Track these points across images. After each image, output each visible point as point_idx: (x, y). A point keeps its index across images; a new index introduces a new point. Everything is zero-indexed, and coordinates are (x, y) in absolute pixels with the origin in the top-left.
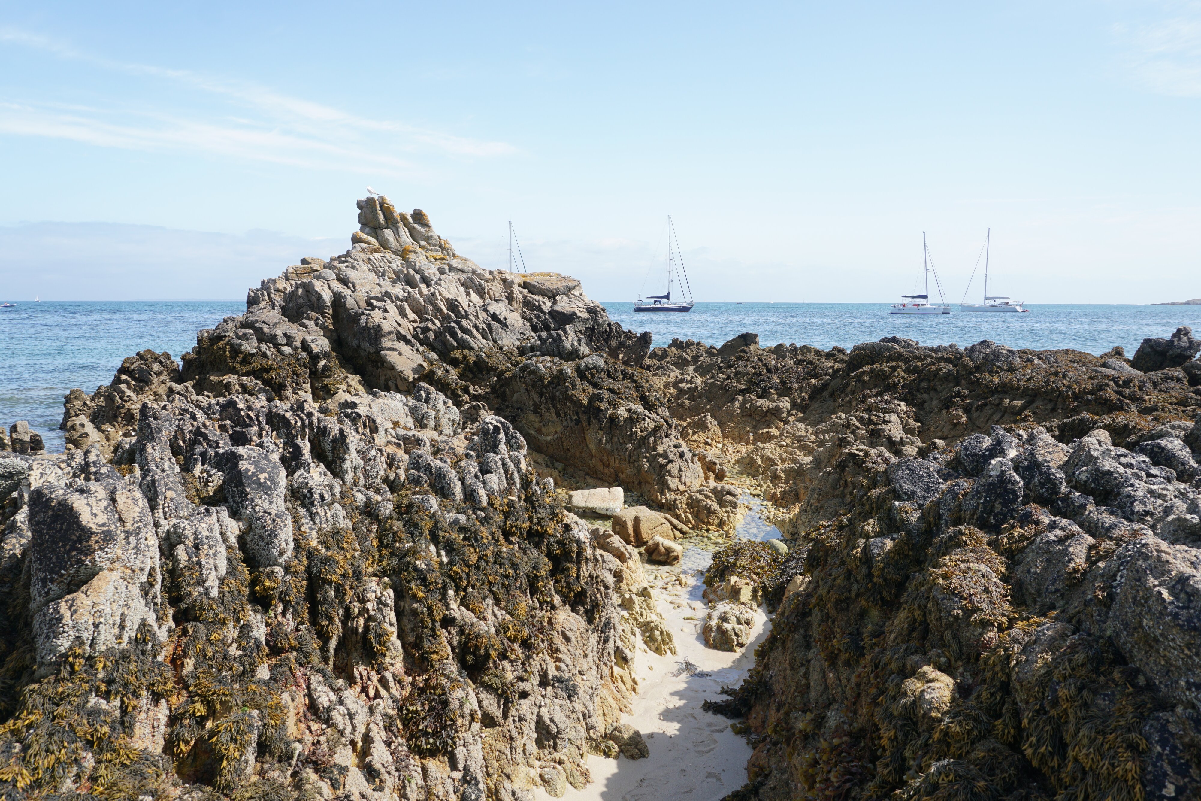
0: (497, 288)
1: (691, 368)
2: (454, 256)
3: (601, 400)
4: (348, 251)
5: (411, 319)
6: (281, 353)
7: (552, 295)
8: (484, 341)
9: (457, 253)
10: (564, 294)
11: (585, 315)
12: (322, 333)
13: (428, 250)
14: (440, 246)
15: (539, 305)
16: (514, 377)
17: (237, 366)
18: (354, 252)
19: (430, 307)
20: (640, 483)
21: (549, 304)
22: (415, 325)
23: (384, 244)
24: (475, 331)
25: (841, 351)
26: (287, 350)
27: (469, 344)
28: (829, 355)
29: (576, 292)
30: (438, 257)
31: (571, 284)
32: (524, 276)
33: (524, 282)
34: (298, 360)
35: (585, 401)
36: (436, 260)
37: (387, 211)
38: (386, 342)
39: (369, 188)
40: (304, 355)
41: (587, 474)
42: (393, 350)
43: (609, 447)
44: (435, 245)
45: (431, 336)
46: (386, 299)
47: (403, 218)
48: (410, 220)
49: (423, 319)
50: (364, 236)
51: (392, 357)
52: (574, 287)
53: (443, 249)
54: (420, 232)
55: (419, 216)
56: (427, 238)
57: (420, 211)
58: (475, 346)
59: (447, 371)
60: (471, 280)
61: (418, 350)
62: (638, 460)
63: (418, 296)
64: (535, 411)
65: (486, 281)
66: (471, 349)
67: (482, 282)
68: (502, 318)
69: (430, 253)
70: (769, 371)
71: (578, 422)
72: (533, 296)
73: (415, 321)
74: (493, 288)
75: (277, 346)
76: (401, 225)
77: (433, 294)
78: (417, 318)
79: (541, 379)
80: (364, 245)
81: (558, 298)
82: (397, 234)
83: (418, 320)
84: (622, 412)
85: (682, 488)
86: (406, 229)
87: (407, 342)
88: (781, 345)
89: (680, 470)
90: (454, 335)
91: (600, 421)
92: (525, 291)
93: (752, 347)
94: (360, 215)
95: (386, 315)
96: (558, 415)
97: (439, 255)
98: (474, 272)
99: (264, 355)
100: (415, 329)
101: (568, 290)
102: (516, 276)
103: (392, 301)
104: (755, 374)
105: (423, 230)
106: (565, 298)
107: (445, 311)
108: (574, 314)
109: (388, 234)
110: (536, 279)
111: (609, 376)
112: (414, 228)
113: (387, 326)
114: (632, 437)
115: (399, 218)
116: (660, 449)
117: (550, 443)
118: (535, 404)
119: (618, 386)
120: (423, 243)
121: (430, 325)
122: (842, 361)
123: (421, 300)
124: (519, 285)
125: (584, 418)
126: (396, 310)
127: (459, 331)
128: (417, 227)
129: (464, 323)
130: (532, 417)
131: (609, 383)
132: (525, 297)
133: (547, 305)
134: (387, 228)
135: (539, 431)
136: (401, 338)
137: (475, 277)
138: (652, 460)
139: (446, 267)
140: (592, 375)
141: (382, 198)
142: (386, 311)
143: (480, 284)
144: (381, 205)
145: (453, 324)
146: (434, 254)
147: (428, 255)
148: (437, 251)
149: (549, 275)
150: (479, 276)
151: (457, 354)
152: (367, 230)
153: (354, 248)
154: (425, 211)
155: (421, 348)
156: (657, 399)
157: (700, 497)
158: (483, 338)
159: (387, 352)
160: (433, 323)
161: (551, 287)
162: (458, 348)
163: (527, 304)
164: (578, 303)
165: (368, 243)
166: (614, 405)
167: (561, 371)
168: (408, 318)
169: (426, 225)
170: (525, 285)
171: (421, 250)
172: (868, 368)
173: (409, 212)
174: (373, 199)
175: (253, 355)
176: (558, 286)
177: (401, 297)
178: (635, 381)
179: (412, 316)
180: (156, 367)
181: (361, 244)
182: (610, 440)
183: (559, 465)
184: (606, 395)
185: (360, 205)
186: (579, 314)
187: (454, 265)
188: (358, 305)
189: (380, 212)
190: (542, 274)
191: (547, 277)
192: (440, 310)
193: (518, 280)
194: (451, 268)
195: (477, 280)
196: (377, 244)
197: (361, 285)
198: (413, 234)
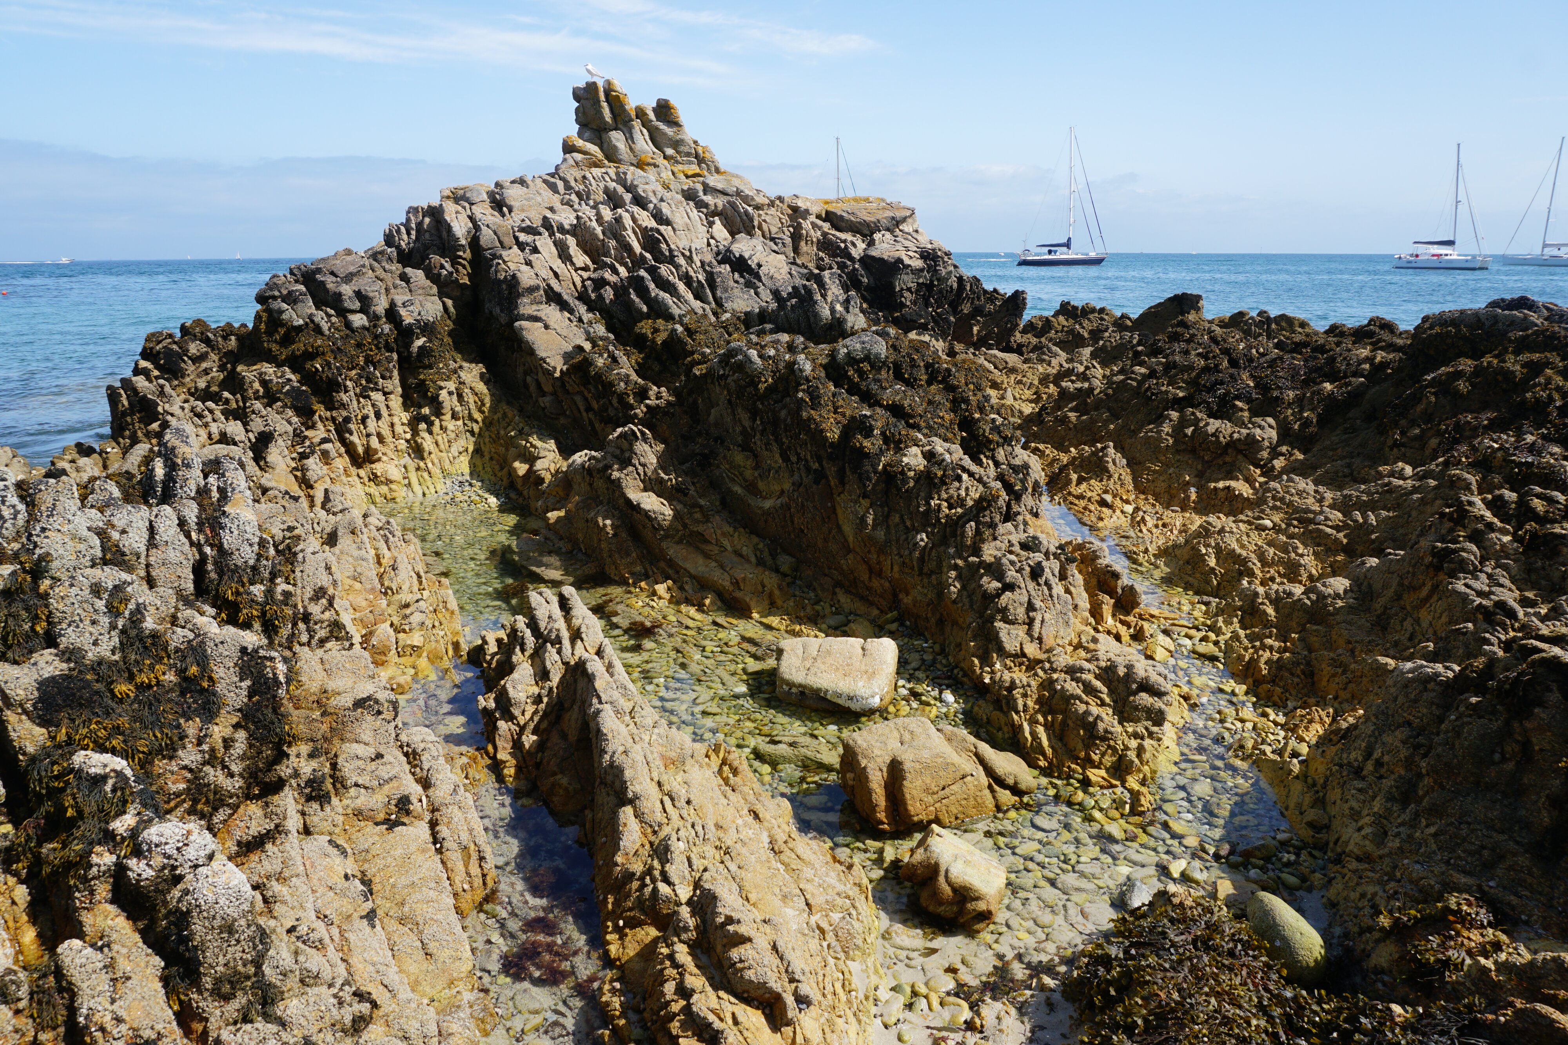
0: (773, 220)
1: (1087, 351)
2: (718, 171)
3: (868, 432)
4: (557, 168)
5: (579, 263)
6: (348, 325)
7: (866, 230)
8: (697, 305)
9: (722, 168)
10: (888, 230)
11: (918, 263)
12: (435, 290)
13: (677, 162)
14: (697, 156)
15: (846, 247)
16: (709, 375)
17: (274, 347)
18: (563, 167)
19: (613, 243)
20: (941, 622)
21: (861, 246)
22: (585, 275)
23: (611, 155)
24: (681, 287)
25: (1388, 326)
26: (359, 320)
27: (667, 308)
28: (1361, 334)
29: (906, 227)
30: (690, 173)
31: (899, 215)
32: (827, 203)
33: (827, 212)
34: (376, 337)
35: (833, 434)
36: (687, 177)
37: (615, 102)
38: (526, 307)
39: (590, 67)
40: (387, 328)
41: (838, 584)
42: (536, 319)
43: (880, 534)
44: (688, 154)
45: (609, 294)
46: (542, 230)
47: (640, 113)
48: (652, 116)
49: (600, 265)
50: (580, 143)
51: (532, 332)
52: (904, 220)
53: (700, 160)
54: (665, 134)
55: (664, 110)
56: (676, 144)
57: (666, 101)
58: (676, 311)
59: (615, 360)
60: (733, 205)
61: (580, 320)
62: (939, 570)
63: (594, 224)
64: (745, 447)
65: (758, 207)
66: (669, 317)
67: (750, 209)
68: (753, 264)
69: (680, 167)
70: (1234, 363)
71: (820, 476)
72: (838, 234)
73: (586, 269)
74: (768, 218)
75: (343, 312)
76: (637, 124)
77: (618, 220)
78: (589, 262)
79: (753, 379)
80: (578, 156)
81: (877, 236)
82: (630, 138)
83: (592, 266)
84: (914, 458)
85: (1032, 650)
86: (645, 131)
87: (564, 306)
88: (1241, 314)
89: (1031, 607)
90: (643, 292)
91: (862, 478)
92: (826, 226)
93: (1192, 317)
94: (577, 110)
95: (533, 257)
96: (786, 459)
97: (694, 169)
98: (738, 193)
99: (318, 330)
100: (583, 281)
101: (894, 225)
102: (813, 202)
103: (551, 234)
104: (1206, 369)
105: (670, 131)
106: (888, 235)
107: (637, 248)
108: (900, 260)
109: (617, 138)
110: (845, 207)
111: (899, 376)
112: (657, 128)
113: (527, 278)
114: (928, 518)
115: (633, 114)
116: (990, 552)
117: (767, 513)
118: (744, 432)
119: (913, 400)
120: (670, 151)
121: (608, 275)
122: (1391, 347)
123: (599, 230)
124: (818, 217)
125: (831, 470)
126: (554, 249)
127: (652, 286)
128: (662, 126)
129: (664, 270)
130: (739, 458)
131: (895, 392)
132: (825, 234)
133: (859, 248)
134: (616, 129)
135: (752, 488)
136: (554, 297)
137: (739, 202)
138: (970, 575)
139: (700, 187)
140: (861, 373)
141: (609, 83)
142: (535, 250)
143: (746, 212)
144: (607, 93)
145: (642, 273)
146: (685, 168)
147: (676, 170)
148: (690, 163)
149: (867, 200)
150: (746, 199)
151: (645, 327)
152: (587, 135)
153: (565, 160)
154: (673, 102)
155: (587, 316)
156: (996, 429)
157: (1072, 687)
158: (697, 297)
159: (524, 324)
160: (615, 271)
161: (867, 219)
162: (648, 316)
163: (826, 245)
164: (907, 244)
165: (585, 153)
166: (897, 444)
167: (791, 365)
168: (572, 264)
169: (674, 123)
170: (829, 217)
171: (665, 162)
172: (1466, 365)
173: (649, 105)
174: (594, 84)
175: (299, 329)
176: (879, 217)
177: (567, 227)
178: (951, 388)
179: (581, 259)
180: (194, 348)
181: (575, 155)
182: (882, 521)
183: (785, 562)
184: (880, 419)
185: (577, 95)
186: (907, 261)
187: (711, 184)
188: (500, 242)
189: (605, 105)
190: (856, 200)
191: (863, 204)
192: (628, 248)
193: (815, 209)
194: (707, 189)
195: (742, 206)
196: (600, 155)
197: (523, 210)
198: (655, 138)
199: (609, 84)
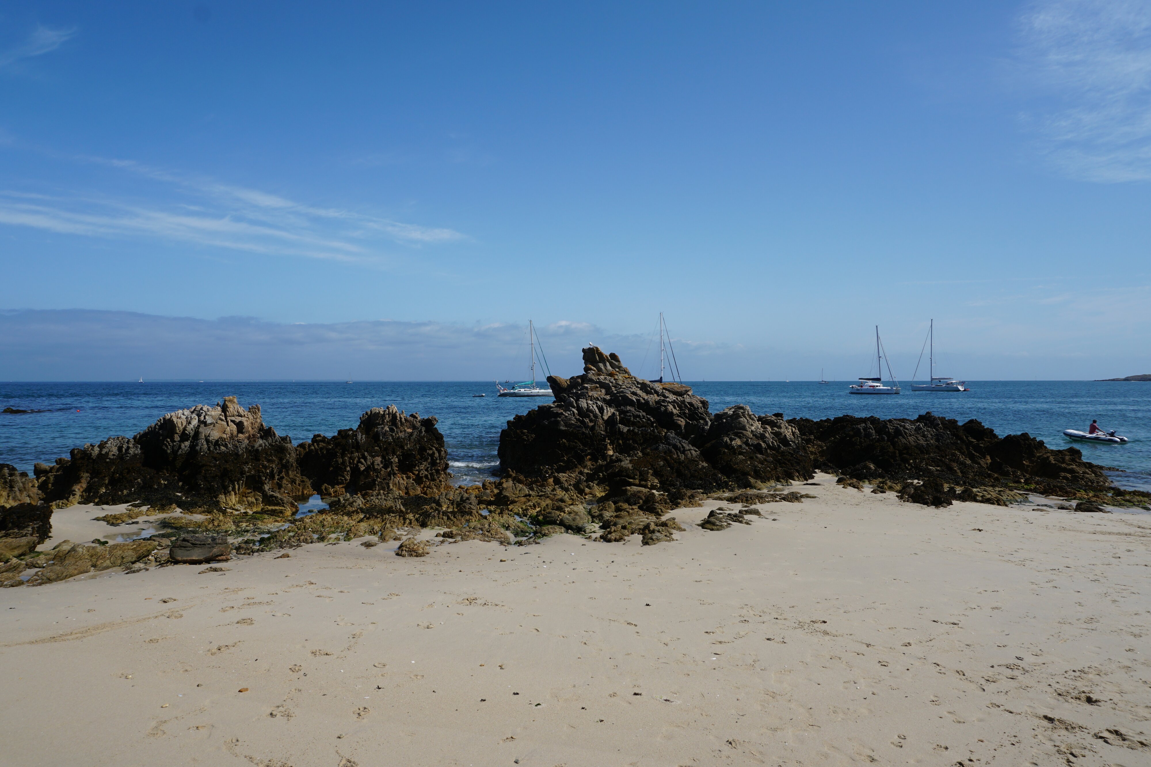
4: (583, 374)
7: (680, 394)
11: (700, 405)
13: (622, 374)
14: (625, 371)
18: (586, 375)
23: (600, 371)
31: (685, 388)
33: (664, 388)
36: (626, 378)
37: (601, 355)
39: (590, 343)
44: (622, 371)
47: (606, 357)
50: (589, 367)
52: (689, 391)
53: (628, 373)
55: (613, 356)
56: (619, 367)
57: (614, 354)
76: (606, 360)
80: (593, 372)
81: (684, 396)
82: (605, 366)
86: (609, 363)
94: (584, 356)
97: (626, 375)
105: (617, 363)
109: (601, 365)
110: (668, 386)
112: (612, 362)
115: (604, 357)
120: (617, 370)
128: (614, 361)
134: (601, 362)
144: (595, 351)
146: (624, 375)
147: (621, 376)
149: (673, 382)
152: (590, 364)
153: (587, 372)
154: (617, 354)
164: (693, 399)
165: (594, 370)
169: (618, 361)
171: (618, 373)
173: (609, 354)
174: (592, 348)
181: (589, 371)
185: (584, 350)
186: (696, 405)
189: (595, 354)
190: (670, 383)
191: (673, 385)
196: (597, 371)
198: (612, 365)
199: (597, 348)
